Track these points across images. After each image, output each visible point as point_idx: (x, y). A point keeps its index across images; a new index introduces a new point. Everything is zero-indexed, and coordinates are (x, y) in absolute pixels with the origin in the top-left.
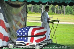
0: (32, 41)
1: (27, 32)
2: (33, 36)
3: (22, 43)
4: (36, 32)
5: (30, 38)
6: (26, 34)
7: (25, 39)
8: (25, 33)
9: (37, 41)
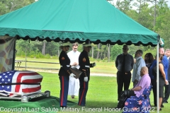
0: (17, 90)
1: (11, 77)
2: (18, 84)
3: (4, 93)
4: (23, 78)
5: (15, 86)
6: (9, 80)
7: (8, 87)
8: (7, 79)
9: (24, 91)
